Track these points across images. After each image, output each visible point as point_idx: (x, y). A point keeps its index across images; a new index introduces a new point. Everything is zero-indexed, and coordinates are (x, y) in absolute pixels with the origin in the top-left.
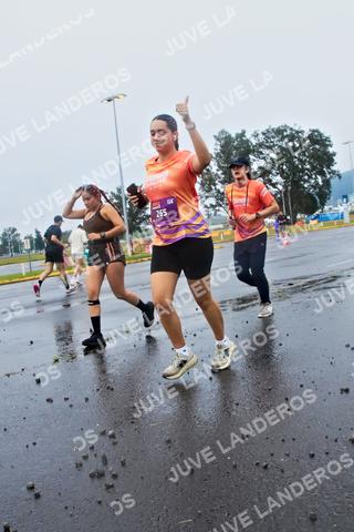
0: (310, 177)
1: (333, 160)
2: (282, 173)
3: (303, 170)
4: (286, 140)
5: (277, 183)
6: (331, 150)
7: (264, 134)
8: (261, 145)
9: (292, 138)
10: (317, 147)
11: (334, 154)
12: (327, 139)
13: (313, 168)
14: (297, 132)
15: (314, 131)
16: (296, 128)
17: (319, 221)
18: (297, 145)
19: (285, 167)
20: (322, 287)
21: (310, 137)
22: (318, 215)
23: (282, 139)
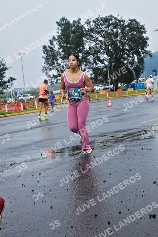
0: (129, 56)
1: (146, 43)
2: (107, 52)
3: (123, 50)
4: (111, 27)
5: (104, 60)
6: (145, 35)
7: (94, 22)
8: (92, 30)
9: (115, 26)
10: (135, 33)
11: (147, 39)
12: (142, 27)
13: (131, 49)
14: (120, 21)
15: (132, 21)
16: (119, 18)
17: (134, 89)
18: (120, 31)
19: (110, 48)
20: (136, 138)
21: (129, 25)
22: (134, 85)
23: (108, 26)
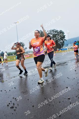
0: (60, 41)
1: (65, 37)
2: (54, 40)
3: (58, 39)
4: (55, 32)
6: (64, 35)
7: (50, 31)
8: (49, 33)
11: (65, 36)
12: (63, 32)
13: (60, 39)
14: (57, 31)
15: (61, 30)
16: (57, 30)
17: (62, 50)
18: (57, 34)
19: (54, 38)
20: (62, 65)
21: (60, 32)
22: (61, 49)
23: (54, 32)
